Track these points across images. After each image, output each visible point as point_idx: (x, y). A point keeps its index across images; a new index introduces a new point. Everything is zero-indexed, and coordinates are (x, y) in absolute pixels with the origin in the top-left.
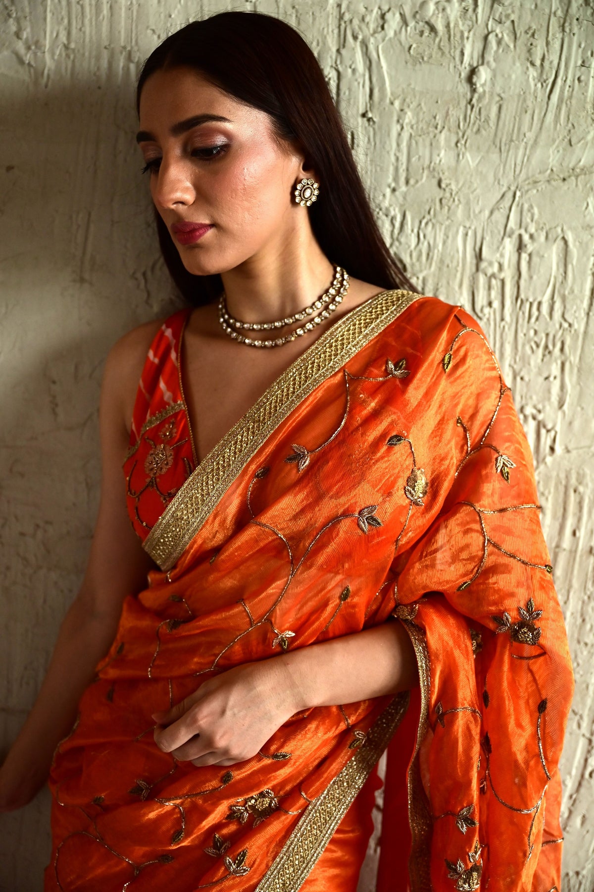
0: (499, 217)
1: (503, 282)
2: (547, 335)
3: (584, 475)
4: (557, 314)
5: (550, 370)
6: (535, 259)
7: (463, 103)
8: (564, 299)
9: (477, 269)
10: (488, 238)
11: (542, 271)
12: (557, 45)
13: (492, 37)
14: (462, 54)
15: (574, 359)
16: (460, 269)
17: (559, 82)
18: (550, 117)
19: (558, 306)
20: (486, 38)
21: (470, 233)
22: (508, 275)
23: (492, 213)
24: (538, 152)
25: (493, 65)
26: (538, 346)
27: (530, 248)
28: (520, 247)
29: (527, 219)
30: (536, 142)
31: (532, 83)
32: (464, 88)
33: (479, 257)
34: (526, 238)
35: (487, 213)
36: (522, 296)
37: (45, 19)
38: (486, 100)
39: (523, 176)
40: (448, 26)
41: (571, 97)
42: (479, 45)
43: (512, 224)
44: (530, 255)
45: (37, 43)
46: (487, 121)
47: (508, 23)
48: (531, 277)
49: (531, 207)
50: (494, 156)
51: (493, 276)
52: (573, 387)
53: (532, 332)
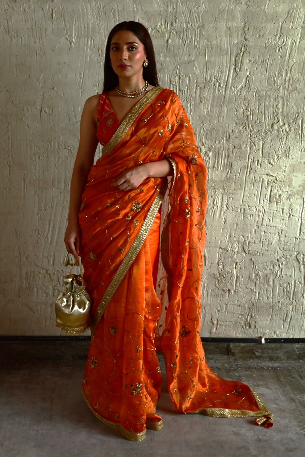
0: (175, 72)
1: (176, 86)
2: (187, 98)
3: (197, 129)
5: (188, 105)
6: (183, 81)
7: (166, 47)
8: (190, 90)
9: (170, 83)
10: (172, 76)
11: (185, 83)
12: (186, 34)
13: (171, 33)
14: (165, 37)
15: (193, 103)
16: (167, 83)
17: (186, 42)
18: (185, 50)
19: (189, 91)
20: (170, 33)
21: (168, 75)
22: (177, 84)
23: (173, 71)
24: (183, 57)
25: (172, 39)
26: (185, 100)
27: (182, 78)
28: (180, 78)
29: (181, 72)
30: (182, 55)
31: (181, 43)
32: (166, 44)
33: (171, 80)
34: (181, 76)
35: (172, 71)
36: (181, 89)
37: (73, 30)
38: (171, 46)
39: (180, 63)
40: (162, 31)
41: (189, 45)
42: (169, 35)
43: (178, 73)
44: (182, 80)
45: (71, 36)
46: (171, 50)
47: (175, 30)
48: (182, 85)
49: (182, 69)
50: (173, 58)
51: (174, 85)
52: (193, 109)
53: (183, 97)
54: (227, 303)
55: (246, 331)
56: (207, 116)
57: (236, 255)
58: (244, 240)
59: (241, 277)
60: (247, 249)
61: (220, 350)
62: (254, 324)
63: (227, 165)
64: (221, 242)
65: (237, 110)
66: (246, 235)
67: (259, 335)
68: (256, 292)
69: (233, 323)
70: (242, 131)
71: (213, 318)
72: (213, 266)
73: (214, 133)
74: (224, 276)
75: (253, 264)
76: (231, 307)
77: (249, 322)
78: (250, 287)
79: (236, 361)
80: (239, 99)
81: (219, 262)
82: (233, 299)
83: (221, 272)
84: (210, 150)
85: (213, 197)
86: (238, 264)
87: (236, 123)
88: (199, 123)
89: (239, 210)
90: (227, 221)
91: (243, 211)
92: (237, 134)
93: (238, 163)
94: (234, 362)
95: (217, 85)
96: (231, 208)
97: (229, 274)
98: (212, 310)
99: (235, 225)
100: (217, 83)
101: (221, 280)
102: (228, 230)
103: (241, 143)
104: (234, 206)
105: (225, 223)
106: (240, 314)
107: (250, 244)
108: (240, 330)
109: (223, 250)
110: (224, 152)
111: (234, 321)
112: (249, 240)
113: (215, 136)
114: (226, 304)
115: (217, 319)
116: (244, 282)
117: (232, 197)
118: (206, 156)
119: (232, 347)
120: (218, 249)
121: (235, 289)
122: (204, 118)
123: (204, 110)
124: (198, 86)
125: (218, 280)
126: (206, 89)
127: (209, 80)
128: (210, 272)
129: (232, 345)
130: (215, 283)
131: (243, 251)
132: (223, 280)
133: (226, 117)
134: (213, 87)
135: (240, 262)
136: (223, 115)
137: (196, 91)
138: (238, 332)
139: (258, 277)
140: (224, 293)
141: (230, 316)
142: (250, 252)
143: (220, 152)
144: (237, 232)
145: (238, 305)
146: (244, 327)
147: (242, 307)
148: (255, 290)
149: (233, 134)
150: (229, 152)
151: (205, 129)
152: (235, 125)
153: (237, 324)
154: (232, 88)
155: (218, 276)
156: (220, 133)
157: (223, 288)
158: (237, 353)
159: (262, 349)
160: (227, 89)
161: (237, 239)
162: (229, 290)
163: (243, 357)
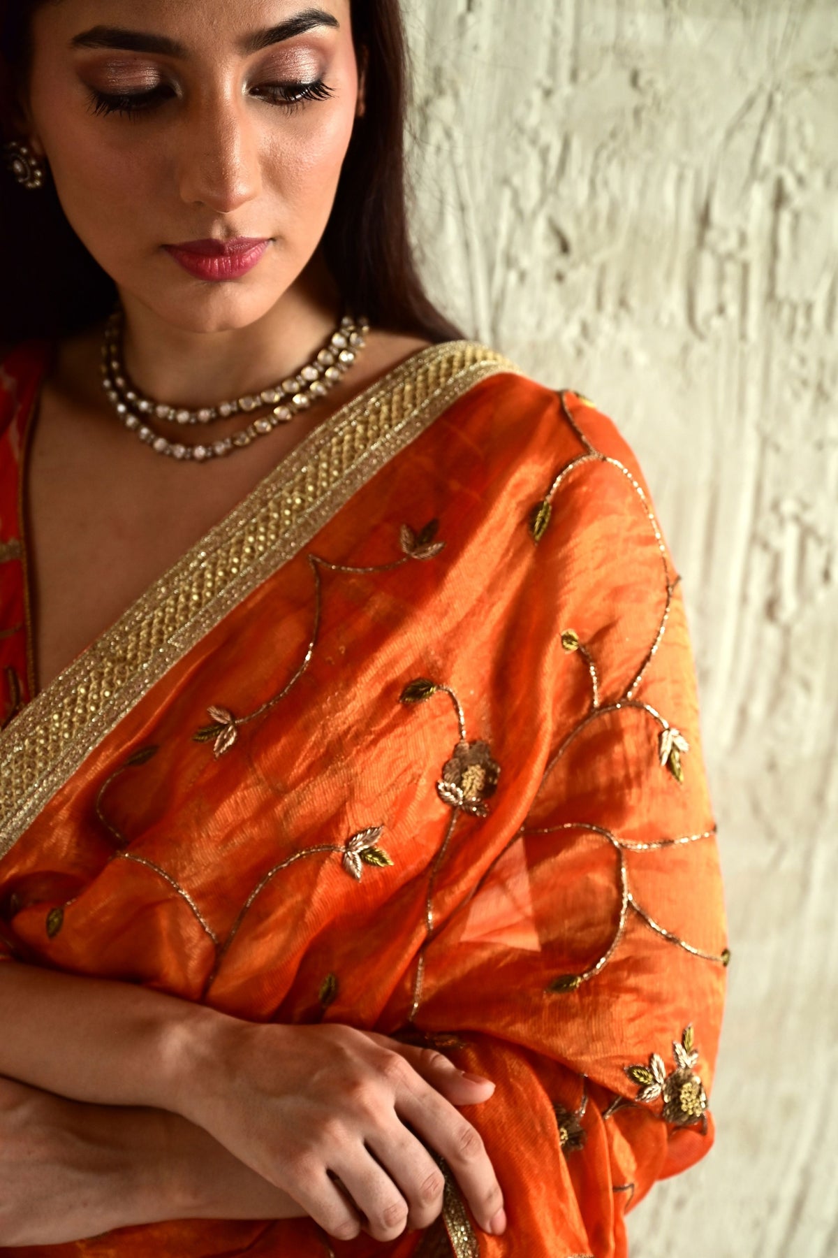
0: (743, 142)
1: (745, 268)
2: (823, 364)
6: (806, 222)
9: (701, 241)
10: (721, 185)
11: (815, 245)
16: (668, 244)
21: (690, 175)
22: (755, 253)
23: (729, 135)
27: (798, 199)
28: (779, 199)
29: (793, 146)
33: (704, 220)
34: (790, 184)
35: (720, 136)
36: (780, 293)
39: (786, 64)
43: (767, 156)
44: (796, 216)
48: (795, 256)
49: (800, 124)
50: (735, 26)
51: (729, 255)
53: (795, 361)
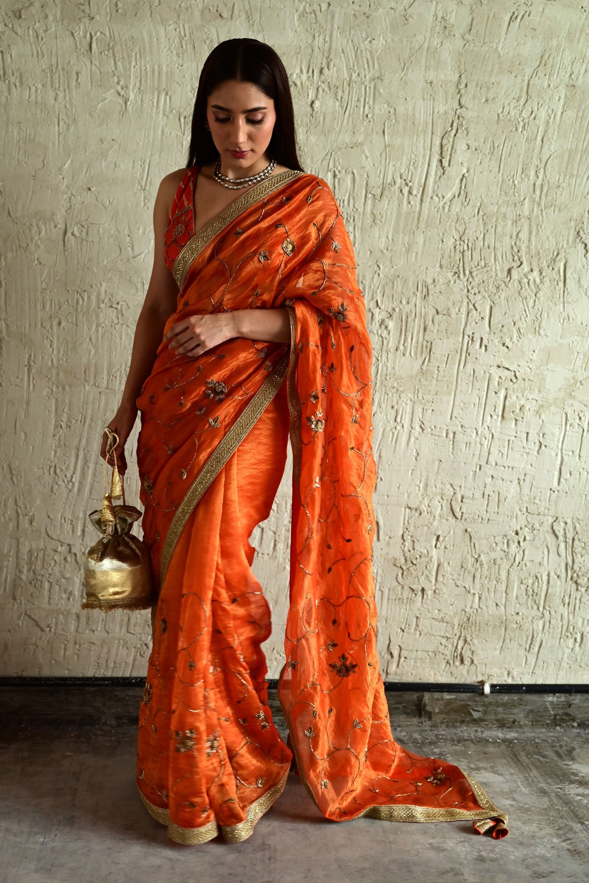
0: (325, 163)
3: (365, 276)
4: (351, 205)
6: (341, 181)
7: (309, 115)
8: (354, 198)
10: (321, 172)
11: (344, 186)
12: (347, 92)
13: (320, 88)
14: (308, 95)
15: (359, 224)
17: (349, 107)
18: (345, 122)
19: (351, 201)
20: (318, 89)
23: (322, 161)
24: (341, 136)
25: (321, 100)
27: (339, 176)
28: (335, 176)
29: (337, 164)
30: (340, 132)
31: (337, 107)
32: (309, 109)
34: (337, 172)
35: (320, 161)
37: (130, 77)
38: (318, 114)
39: (335, 146)
40: (302, 83)
41: (353, 114)
42: (315, 91)
43: (331, 166)
44: (339, 180)
45: (127, 87)
46: (319, 123)
47: (327, 83)
48: (340, 189)
49: (339, 159)
50: (323, 138)
52: (359, 237)
54: (418, 615)
55: (454, 669)
56: (385, 251)
57: (437, 521)
58: (452, 493)
59: (446, 564)
60: (458, 510)
61: (403, 706)
62: (471, 656)
63: (422, 347)
64: (408, 496)
65: (443, 241)
66: (457, 482)
67: (480, 679)
68: (474, 594)
69: (430, 654)
70: (452, 282)
71: (391, 644)
72: (392, 541)
73: (399, 285)
74: (415, 562)
75: (469, 539)
76: (425, 623)
77: (461, 652)
78: (464, 585)
79: (434, 729)
80: (446, 219)
81: (405, 534)
82: (430, 608)
83: (408, 553)
84: (391, 316)
85: (396, 407)
86: (441, 539)
87: (441, 266)
88: (369, 264)
89: (444, 435)
90: (421, 454)
91: (451, 435)
92: (443, 286)
93: (443, 344)
94: (431, 731)
95: (406, 190)
96: (430, 430)
97: (423, 559)
98: (389, 628)
99: (437, 463)
100: (407, 187)
101: (408, 569)
102: (423, 474)
103: (450, 304)
104: (435, 427)
105: (418, 459)
106: (443, 637)
107: (464, 500)
108: (443, 667)
109: (413, 511)
110: (416, 320)
111: (433, 650)
112: (462, 493)
113: (400, 291)
114: (417, 617)
115: (400, 646)
116: (452, 575)
117: (432, 408)
118: (383, 327)
119: (427, 701)
120: (403, 509)
121: (434, 588)
122: (380, 254)
123: (379, 238)
124: (369, 191)
125: (402, 569)
126: (384, 197)
127: (391, 181)
128: (387, 554)
129: (427, 696)
130: (397, 575)
131: (451, 514)
132: (411, 569)
133: (423, 253)
134: (399, 195)
135: (445, 535)
136: (416, 250)
137: (365, 201)
138: (439, 672)
139: (478, 564)
140: (413, 595)
141: (424, 639)
142: (464, 515)
143: (410, 320)
144: (439, 477)
145: (440, 618)
146: (452, 663)
147: (447, 623)
148: (472, 591)
149: (435, 286)
150: (427, 323)
151: (381, 275)
152: (438, 269)
153: (437, 656)
154: (435, 197)
155: (403, 561)
156: (411, 284)
157: (412, 586)
158: (438, 713)
159: (484, 705)
160: (424, 200)
161: (440, 490)
162: (423, 590)
163: (447, 722)
